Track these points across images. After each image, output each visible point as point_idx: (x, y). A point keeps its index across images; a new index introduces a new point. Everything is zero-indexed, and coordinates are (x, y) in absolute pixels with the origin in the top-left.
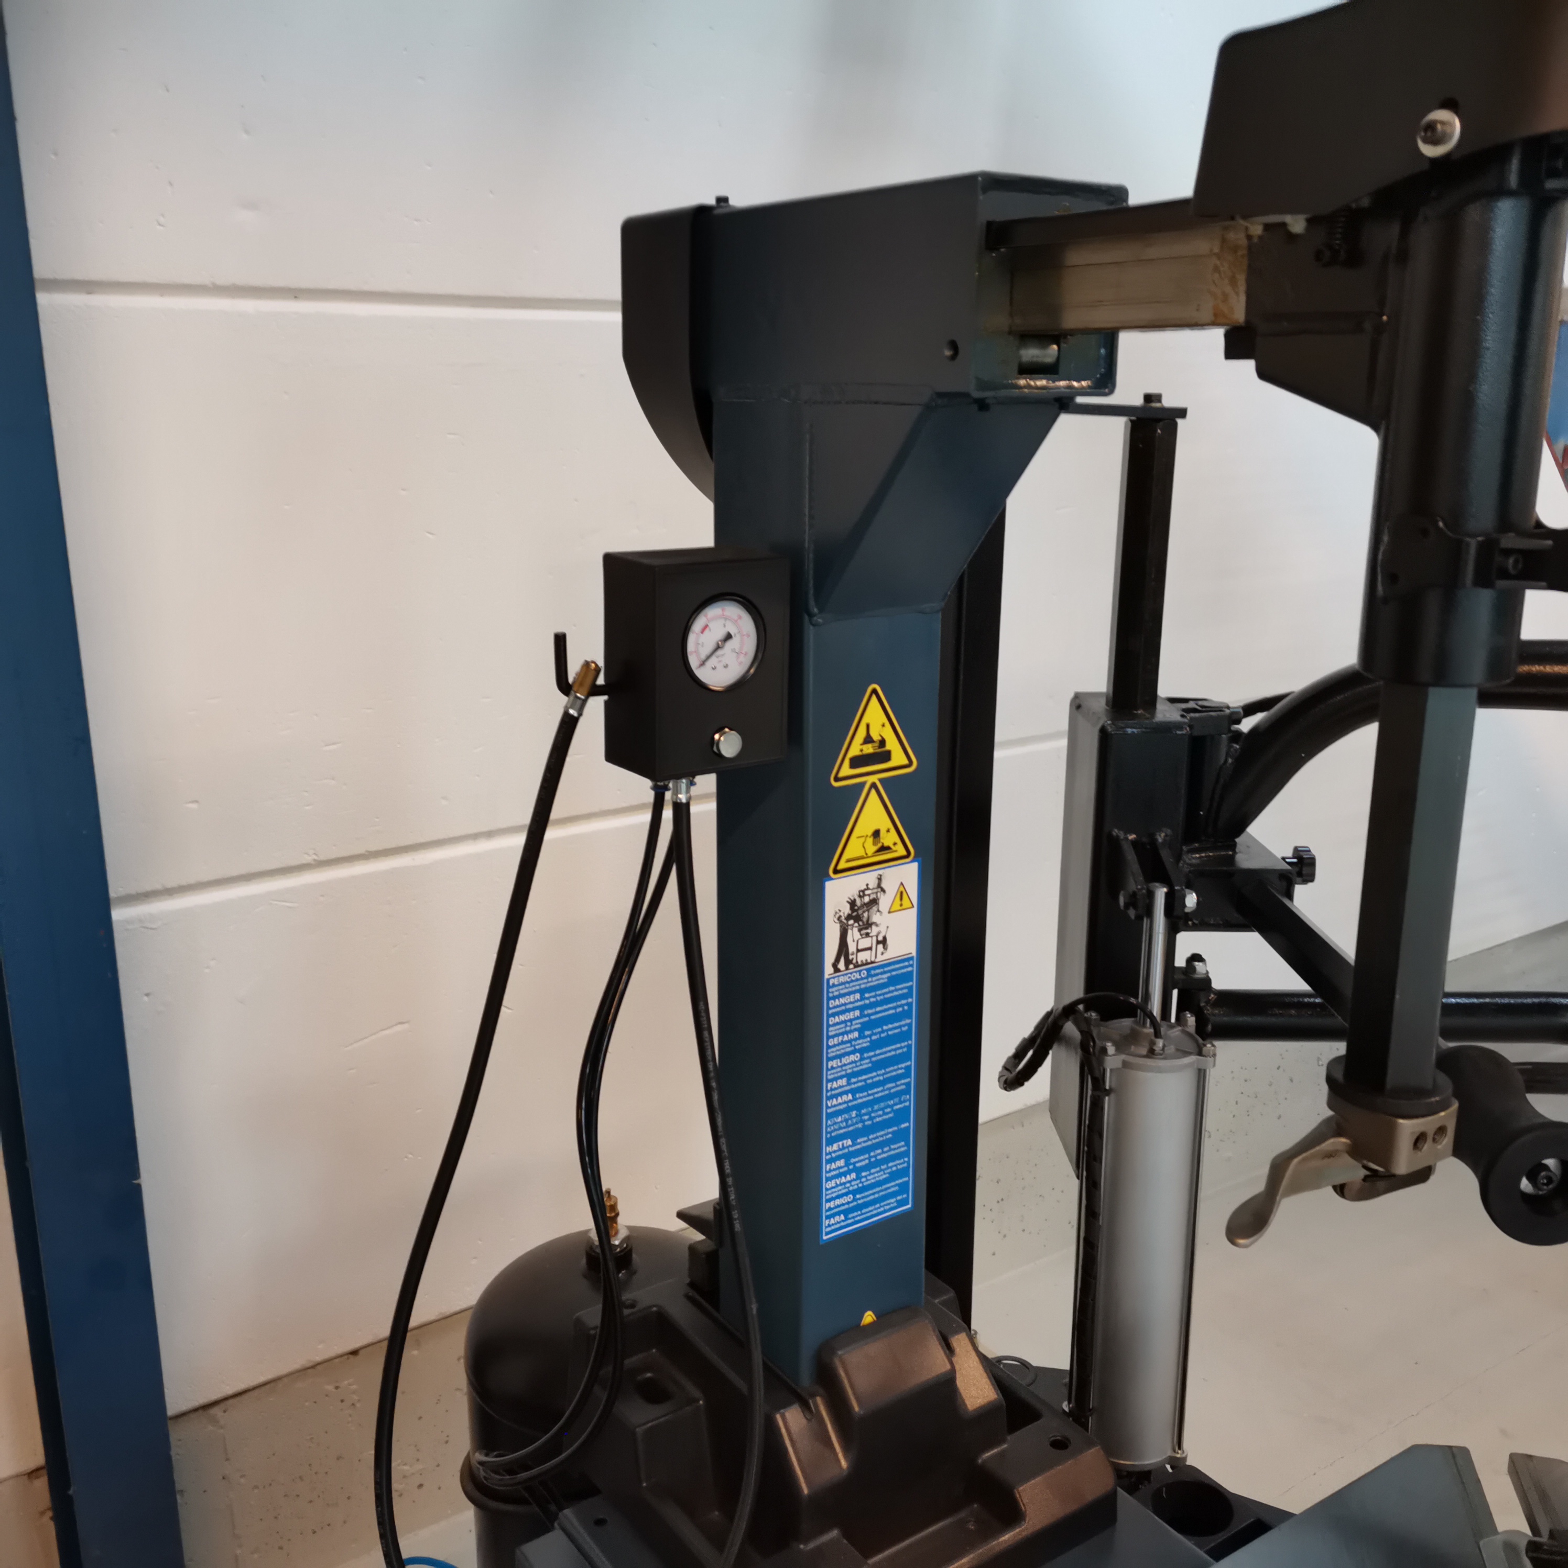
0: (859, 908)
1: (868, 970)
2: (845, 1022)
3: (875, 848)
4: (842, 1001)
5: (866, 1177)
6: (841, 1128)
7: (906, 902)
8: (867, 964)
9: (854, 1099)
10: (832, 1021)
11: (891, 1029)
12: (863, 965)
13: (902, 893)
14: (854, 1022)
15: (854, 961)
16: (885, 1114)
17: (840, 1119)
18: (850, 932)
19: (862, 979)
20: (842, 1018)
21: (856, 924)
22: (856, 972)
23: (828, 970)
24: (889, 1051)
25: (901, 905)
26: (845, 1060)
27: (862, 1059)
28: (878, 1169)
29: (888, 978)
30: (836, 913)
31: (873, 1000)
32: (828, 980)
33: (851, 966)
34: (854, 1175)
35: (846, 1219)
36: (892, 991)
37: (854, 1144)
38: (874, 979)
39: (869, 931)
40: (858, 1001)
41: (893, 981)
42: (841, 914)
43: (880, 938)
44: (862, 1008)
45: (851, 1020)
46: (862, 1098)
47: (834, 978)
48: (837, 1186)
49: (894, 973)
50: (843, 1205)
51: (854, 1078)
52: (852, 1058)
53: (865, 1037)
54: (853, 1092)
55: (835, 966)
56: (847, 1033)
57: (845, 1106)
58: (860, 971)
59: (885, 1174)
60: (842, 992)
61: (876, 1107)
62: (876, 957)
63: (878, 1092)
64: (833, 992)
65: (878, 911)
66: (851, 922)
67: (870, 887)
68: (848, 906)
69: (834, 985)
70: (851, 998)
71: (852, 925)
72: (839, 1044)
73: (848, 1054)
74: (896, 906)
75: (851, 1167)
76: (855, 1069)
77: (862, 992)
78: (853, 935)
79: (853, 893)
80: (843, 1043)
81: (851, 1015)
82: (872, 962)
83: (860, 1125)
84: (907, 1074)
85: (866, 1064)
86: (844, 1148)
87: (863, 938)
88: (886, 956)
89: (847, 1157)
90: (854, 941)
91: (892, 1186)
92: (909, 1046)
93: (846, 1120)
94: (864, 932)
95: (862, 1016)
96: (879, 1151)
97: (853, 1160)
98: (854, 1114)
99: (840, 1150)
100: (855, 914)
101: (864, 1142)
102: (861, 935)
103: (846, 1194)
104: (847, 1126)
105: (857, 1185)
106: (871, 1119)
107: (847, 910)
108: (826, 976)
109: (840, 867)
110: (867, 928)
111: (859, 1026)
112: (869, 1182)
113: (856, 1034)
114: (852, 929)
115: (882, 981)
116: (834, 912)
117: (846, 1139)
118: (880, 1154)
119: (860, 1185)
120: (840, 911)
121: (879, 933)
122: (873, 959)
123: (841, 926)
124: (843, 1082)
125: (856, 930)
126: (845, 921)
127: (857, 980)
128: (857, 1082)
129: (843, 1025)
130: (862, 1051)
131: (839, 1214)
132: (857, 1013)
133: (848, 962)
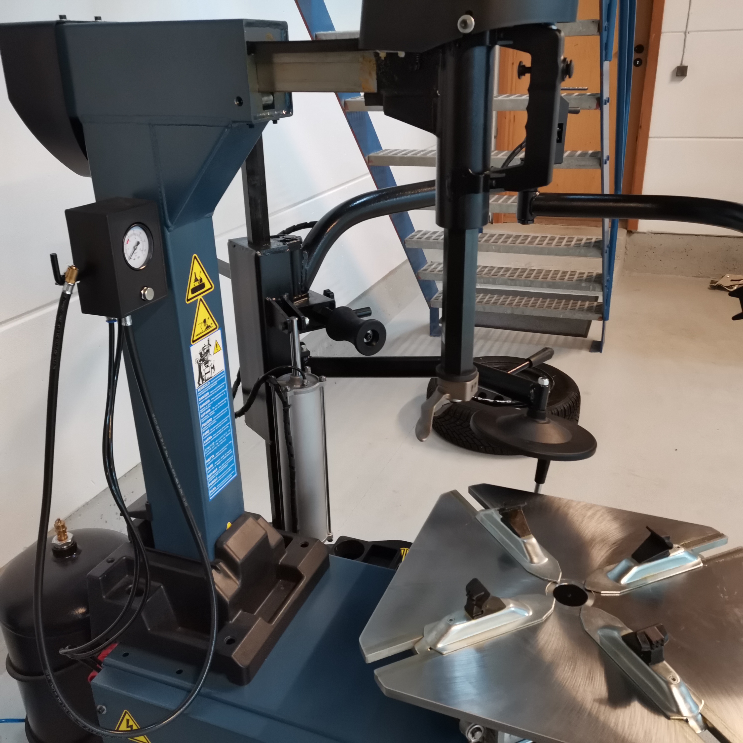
0: (204, 355)
1: (210, 381)
2: (205, 406)
3: (205, 327)
4: (203, 397)
5: (220, 468)
6: (210, 451)
7: (219, 348)
8: (210, 378)
9: (213, 437)
10: (201, 407)
11: (221, 404)
12: (208, 379)
13: (217, 344)
14: (208, 405)
15: (205, 379)
16: (223, 440)
17: (209, 447)
18: (202, 367)
19: (209, 385)
20: (204, 404)
21: (203, 363)
22: (206, 383)
23: (197, 385)
24: (221, 413)
25: (217, 350)
26: (208, 422)
27: (213, 420)
28: (224, 464)
29: (217, 382)
30: (196, 360)
31: (213, 393)
32: (197, 390)
33: (204, 381)
34: (216, 469)
35: (217, 488)
36: (219, 388)
37: (215, 456)
38: (213, 384)
39: (208, 364)
40: (208, 395)
41: (219, 383)
42: (198, 360)
43: (212, 366)
44: (210, 398)
45: (207, 405)
46: (215, 436)
47: (199, 388)
48: (212, 475)
49: (219, 380)
50: (215, 482)
51: (211, 428)
52: (210, 420)
53: (213, 410)
54: (212, 434)
55: (199, 383)
56: (206, 410)
57: (210, 441)
58: (207, 383)
59: (226, 465)
60: (203, 393)
61: (220, 438)
62: (212, 375)
63: (220, 432)
64: (199, 395)
65: (210, 355)
66: (201, 362)
67: (206, 345)
68: (199, 356)
69: (200, 391)
70: (206, 395)
71: (202, 363)
72: (205, 416)
73: (208, 419)
74: (216, 351)
75: (215, 466)
76: (211, 425)
77: (209, 391)
78: (203, 367)
79: (200, 350)
80: (206, 415)
81: (207, 402)
82: (211, 377)
83: (216, 448)
84: (228, 421)
85: (215, 421)
86: (212, 459)
87: (206, 368)
88: (215, 373)
89: (213, 462)
90: (203, 370)
91: (229, 469)
92: (228, 409)
93: (211, 447)
94: (206, 365)
95: (211, 401)
96: (223, 456)
97: (215, 463)
98: (213, 443)
99: (211, 460)
100: (202, 358)
101: (218, 454)
102: (206, 367)
103: (215, 478)
104: (212, 450)
105: (218, 473)
106: (219, 443)
107: (199, 358)
108: (196, 388)
109: (195, 339)
110: (207, 363)
111: (210, 406)
112: (222, 470)
113: (210, 410)
114: (202, 365)
115: (215, 385)
116: (195, 360)
117: (212, 455)
118: (224, 457)
119: (219, 472)
120: (197, 358)
121: (211, 364)
122: (211, 376)
123: (198, 365)
124: (208, 431)
125: (203, 365)
126: (199, 362)
127: (207, 386)
128: (213, 430)
129: (205, 408)
130: (212, 416)
131: (213, 487)
132: (209, 401)
133: (203, 380)
